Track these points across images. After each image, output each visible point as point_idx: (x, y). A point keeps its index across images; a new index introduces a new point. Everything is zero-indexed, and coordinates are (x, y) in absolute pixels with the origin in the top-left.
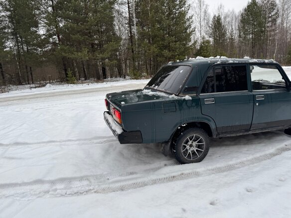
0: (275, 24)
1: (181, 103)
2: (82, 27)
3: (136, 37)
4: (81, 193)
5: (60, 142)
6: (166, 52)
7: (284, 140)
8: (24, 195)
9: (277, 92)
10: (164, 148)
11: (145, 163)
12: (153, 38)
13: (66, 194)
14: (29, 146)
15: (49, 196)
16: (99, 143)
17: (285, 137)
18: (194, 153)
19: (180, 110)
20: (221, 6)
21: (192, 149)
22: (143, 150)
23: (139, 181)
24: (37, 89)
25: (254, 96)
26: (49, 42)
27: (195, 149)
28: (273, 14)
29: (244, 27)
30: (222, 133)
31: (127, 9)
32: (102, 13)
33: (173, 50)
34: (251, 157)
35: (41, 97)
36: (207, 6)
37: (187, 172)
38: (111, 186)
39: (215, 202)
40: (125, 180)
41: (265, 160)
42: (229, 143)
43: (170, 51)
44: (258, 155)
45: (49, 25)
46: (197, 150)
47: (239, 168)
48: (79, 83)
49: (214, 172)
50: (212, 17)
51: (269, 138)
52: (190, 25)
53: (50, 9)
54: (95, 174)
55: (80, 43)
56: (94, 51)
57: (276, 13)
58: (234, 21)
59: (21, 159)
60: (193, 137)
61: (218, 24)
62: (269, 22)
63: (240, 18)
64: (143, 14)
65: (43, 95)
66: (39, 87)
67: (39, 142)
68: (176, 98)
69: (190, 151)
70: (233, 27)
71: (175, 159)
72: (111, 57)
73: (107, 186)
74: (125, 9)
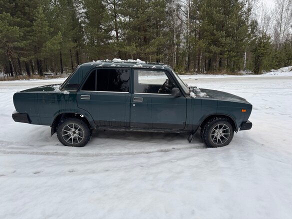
19: (59, 102)
39: (41, 172)
46: (78, 137)
69: (72, 137)
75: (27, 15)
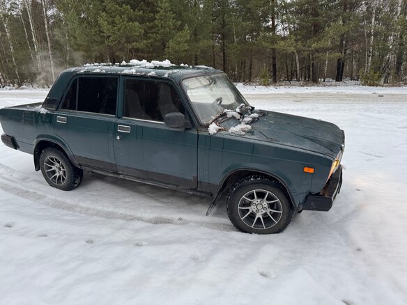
1: (37, 115)
46: (62, 176)
69: (57, 174)
75: (151, 5)
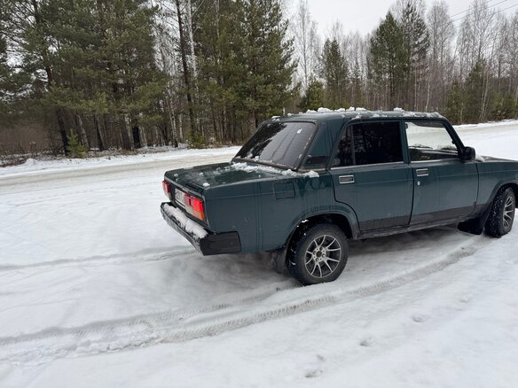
0: (424, 57)
1: (302, 183)
2: (96, 53)
3: (196, 74)
4: (136, 345)
5: (78, 261)
6: (250, 102)
7: (459, 240)
8: (28, 357)
9: (446, 163)
10: (275, 259)
11: (243, 288)
12: (227, 78)
13: (108, 348)
14: (21, 271)
15: (75, 356)
16: (152, 260)
17: (460, 235)
18: (323, 266)
19: (302, 195)
20: (337, 24)
21: (321, 259)
22: (237, 268)
23: (237, 317)
24: (7, 168)
25: (413, 170)
26: (29, 81)
27: (325, 259)
28: (420, 40)
29: (375, 61)
30: (368, 231)
31: (177, 25)
32: (134, 29)
33: (263, 99)
34: (412, 269)
35: (22, 184)
36: (314, 24)
37: (316, 297)
38: (188, 329)
39: (368, 341)
40: (213, 318)
41: (434, 272)
42: (374, 249)
43: (256, 99)
44: (423, 265)
45: (29, 48)
46: (328, 261)
47: (397, 286)
48: (90, 157)
49: (358, 295)
50: (324, 43)
51: (436, 239)
52: (290, 56)
53: (31, 19)
54: (157, 311)
55: (89, 82)
56: (118, 98)
57: (425, 40)
58: (359, 51)
59: (8, 294)
60: (322, 240)
61: (333, 55)
62: (415, 53)
63: (369, 45)
64: (207, 34)
65: (25, 180)
66: (11, 165)
67: (37, 262)
68: (294, 174)
69: (317, 263)
70: (359, 61)
71: (293, 279)
72: (151, 109)
73: (182, 330)
74: (172, 24)
